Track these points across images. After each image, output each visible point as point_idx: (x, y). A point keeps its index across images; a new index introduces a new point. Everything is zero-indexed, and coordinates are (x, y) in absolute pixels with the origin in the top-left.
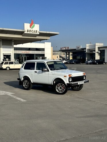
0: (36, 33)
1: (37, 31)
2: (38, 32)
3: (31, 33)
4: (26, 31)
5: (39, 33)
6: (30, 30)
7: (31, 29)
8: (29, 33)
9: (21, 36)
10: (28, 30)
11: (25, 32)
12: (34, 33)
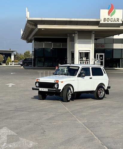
0: (118, 22)
1: (118, 19)
2: (120, 20)
3: (110, 22)
4: (103, 20)
5: (122, 22)
6: (108, 19)
7: (110, 17)
8: (106, 22)
9: (98, 26)
10: (105, 19)
11: (101, 22)
12: (114, 22)
